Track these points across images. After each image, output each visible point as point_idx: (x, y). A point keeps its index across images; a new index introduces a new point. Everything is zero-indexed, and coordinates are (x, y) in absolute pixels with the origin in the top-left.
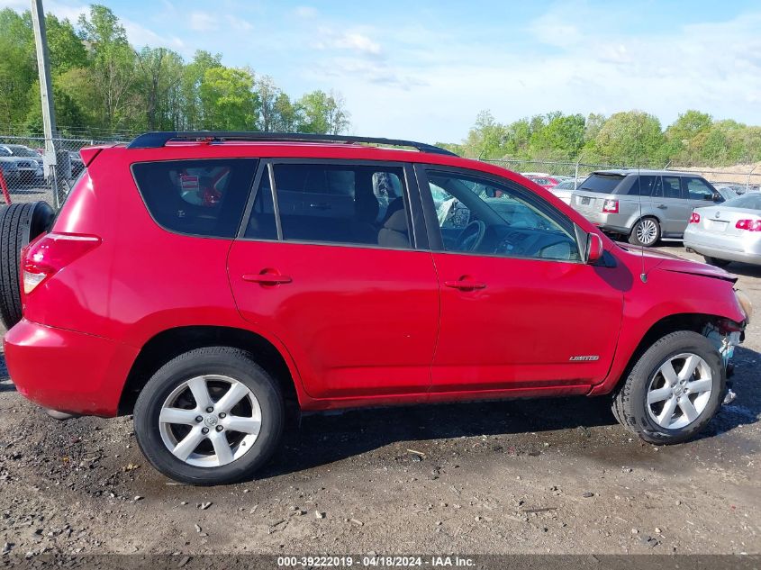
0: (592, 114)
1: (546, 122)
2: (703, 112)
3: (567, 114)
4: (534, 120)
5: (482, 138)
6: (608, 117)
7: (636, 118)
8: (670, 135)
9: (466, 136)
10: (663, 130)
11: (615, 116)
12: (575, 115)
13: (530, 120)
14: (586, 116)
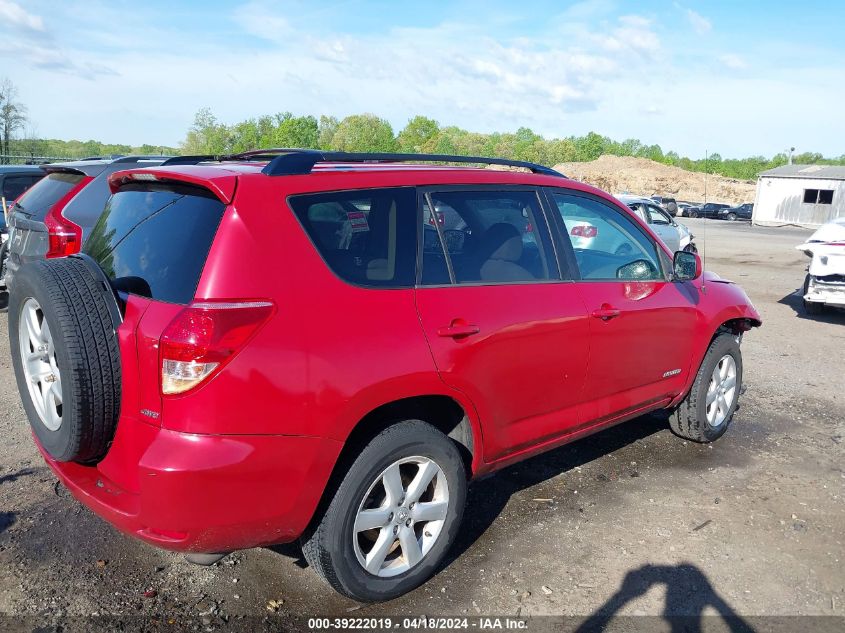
0: (324, 117)
1: (275, 124)
2: (430, 119)
3: (297, 116)
4: (262, 122)
5: (203, 141)
6: (340, 119)
7: (369, 122)
8: (402, 141)
9: (184, 138)
10: (396, 136)
11: (348, 120)
12: (306, 117)
13: (257, 122)
14: (318, 118)
